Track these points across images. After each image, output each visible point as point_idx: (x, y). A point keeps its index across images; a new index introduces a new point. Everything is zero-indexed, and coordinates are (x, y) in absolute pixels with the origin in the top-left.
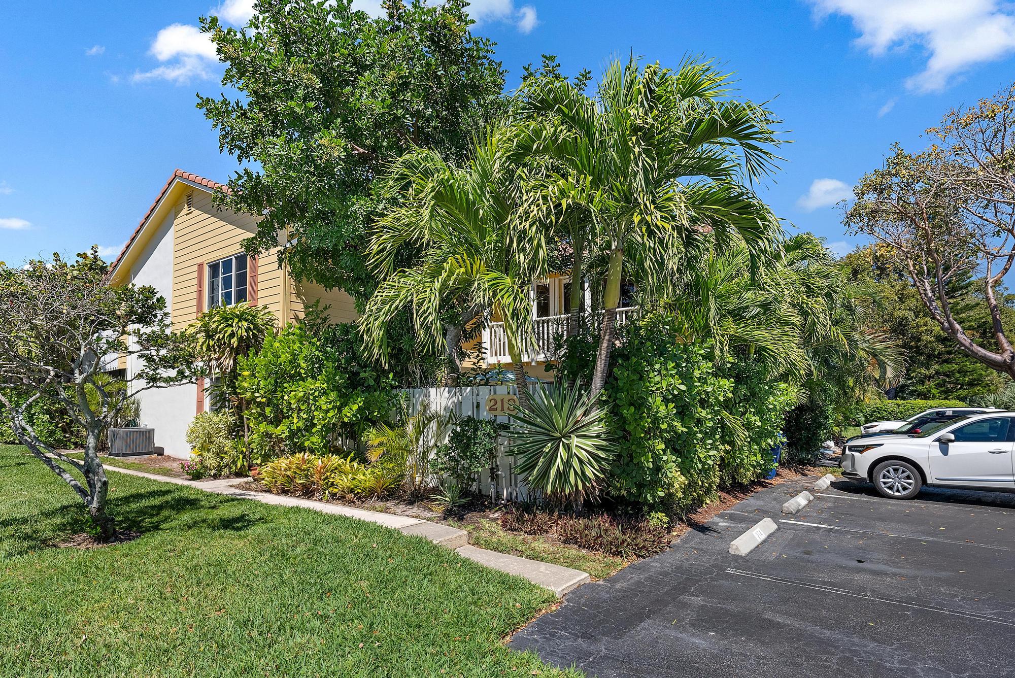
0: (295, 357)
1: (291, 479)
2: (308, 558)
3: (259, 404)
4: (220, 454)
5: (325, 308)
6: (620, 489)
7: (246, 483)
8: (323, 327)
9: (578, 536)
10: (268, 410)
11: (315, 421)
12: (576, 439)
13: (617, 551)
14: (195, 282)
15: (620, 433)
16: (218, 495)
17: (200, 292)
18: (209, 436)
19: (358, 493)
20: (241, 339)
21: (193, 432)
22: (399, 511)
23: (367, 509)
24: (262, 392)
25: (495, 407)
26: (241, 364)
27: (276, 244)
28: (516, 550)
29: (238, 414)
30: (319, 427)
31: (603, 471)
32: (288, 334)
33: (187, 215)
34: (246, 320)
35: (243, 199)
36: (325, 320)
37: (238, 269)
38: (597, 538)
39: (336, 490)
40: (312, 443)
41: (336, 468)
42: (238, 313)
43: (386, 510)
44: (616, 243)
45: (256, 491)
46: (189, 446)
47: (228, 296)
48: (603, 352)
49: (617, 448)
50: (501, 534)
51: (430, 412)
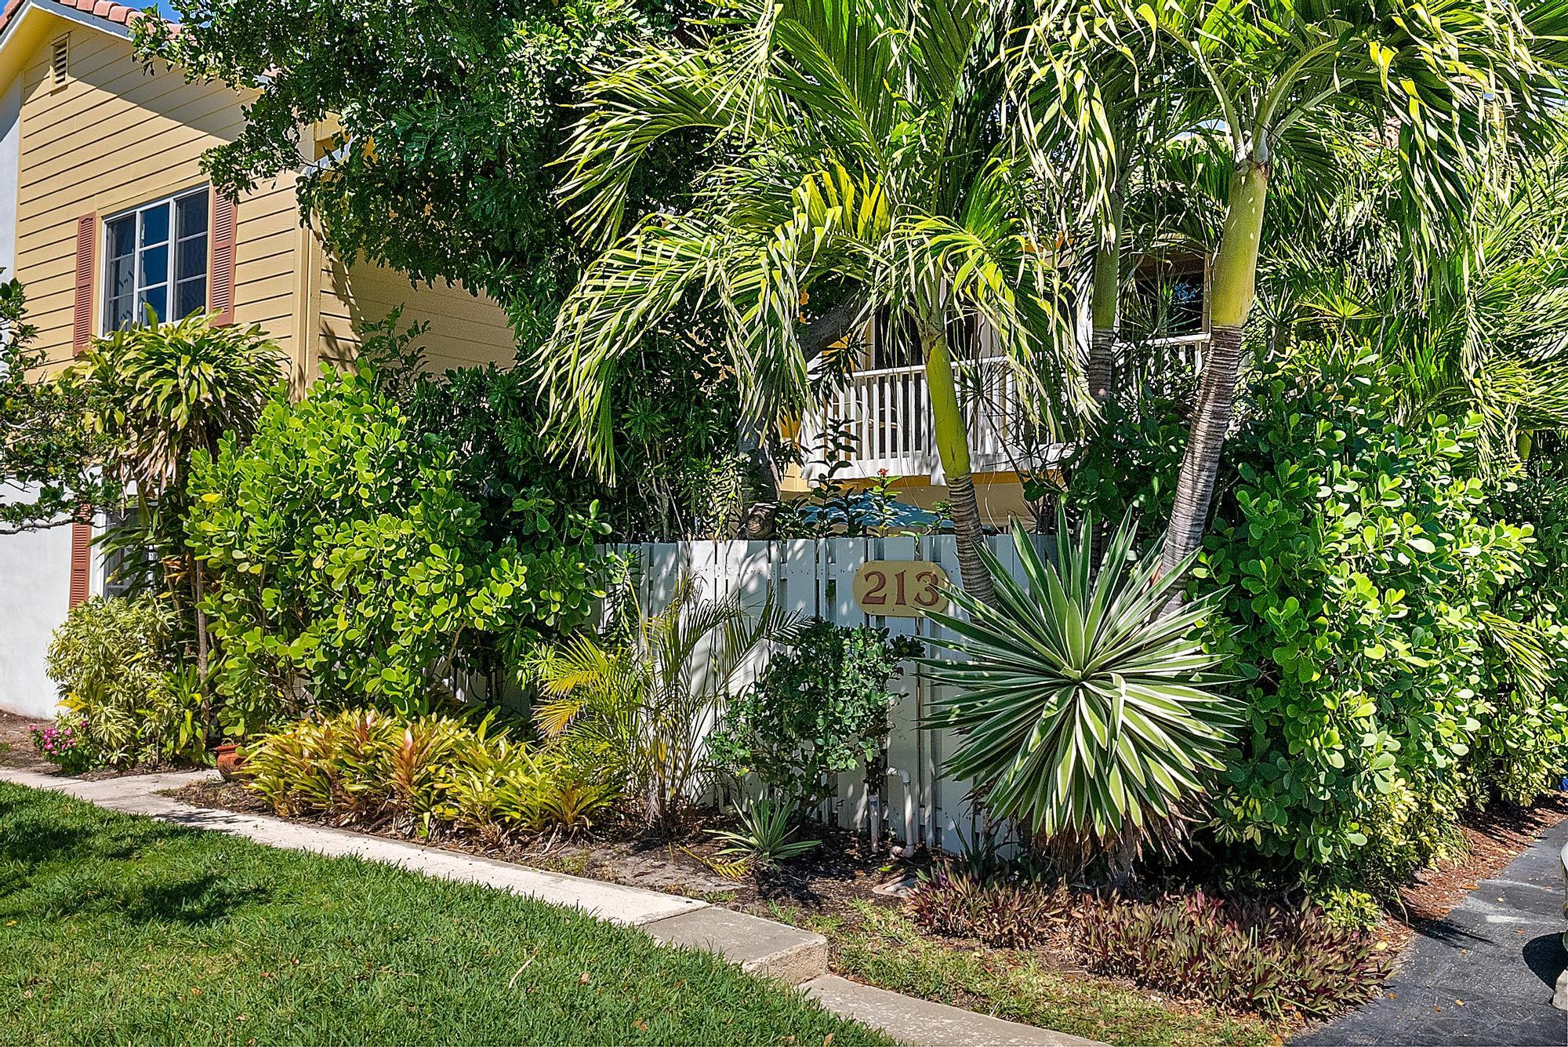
0: (345, 455)
1: (330, 781)
2: (410, 1014)
3: (241, 580)
4: (135, 706)
5: (414, 331)
6: (1241, 826)
7: (205, 786)
8: (407, 379)
9: (1138, 954)
10: (268, 596)
11: (396, 627)
12: (1123, 686)
13: (1249, 999)
14: (72, 263)
15: (1252, 671)
16: (134, 818)
17: (84, 290)
18: (109, 661)
19: (512, 821)
20: (197, 409)
21: (65, 649)
22: (626, 873)
23: (538, 865)
24: (254, 549)
25: (880, 594)
26: (200, 473)
27: (292, 161)
28: (967, 992)
29: (182, 605)
30: (406, 641)
31: (1202, 774)
32: (327, 396)
33: (53, 93)
34: (211, 361)
35: (211, 40)
36: (411, 360)
37: (184, 230)
38: (1192, 961)
39: (451, 813)
40: (389, 685)
41: (451, 754)
42: (190, 341)
43: (591, 871)
44: (1250, 146)
45: (231, 809)
46: (52, 687)
47: (156, 299)
48: (1199, 447)
49: (1238, 713)
50: (918, 943)
51: (696, 604)
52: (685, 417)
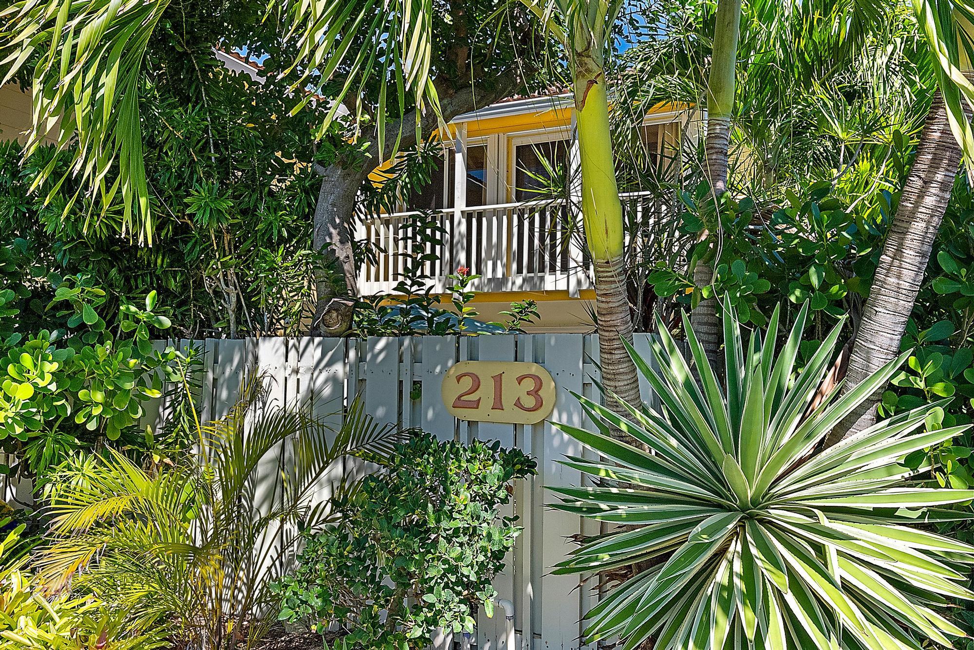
25: (473, 397)
51: (264, 404)
52: (256, 207)
